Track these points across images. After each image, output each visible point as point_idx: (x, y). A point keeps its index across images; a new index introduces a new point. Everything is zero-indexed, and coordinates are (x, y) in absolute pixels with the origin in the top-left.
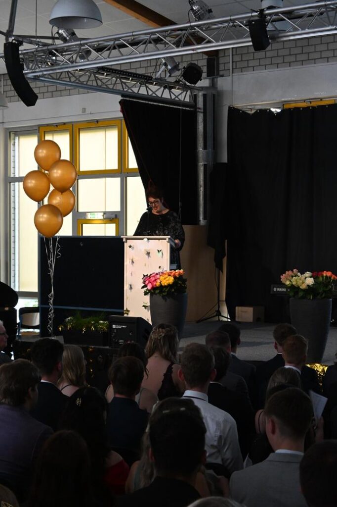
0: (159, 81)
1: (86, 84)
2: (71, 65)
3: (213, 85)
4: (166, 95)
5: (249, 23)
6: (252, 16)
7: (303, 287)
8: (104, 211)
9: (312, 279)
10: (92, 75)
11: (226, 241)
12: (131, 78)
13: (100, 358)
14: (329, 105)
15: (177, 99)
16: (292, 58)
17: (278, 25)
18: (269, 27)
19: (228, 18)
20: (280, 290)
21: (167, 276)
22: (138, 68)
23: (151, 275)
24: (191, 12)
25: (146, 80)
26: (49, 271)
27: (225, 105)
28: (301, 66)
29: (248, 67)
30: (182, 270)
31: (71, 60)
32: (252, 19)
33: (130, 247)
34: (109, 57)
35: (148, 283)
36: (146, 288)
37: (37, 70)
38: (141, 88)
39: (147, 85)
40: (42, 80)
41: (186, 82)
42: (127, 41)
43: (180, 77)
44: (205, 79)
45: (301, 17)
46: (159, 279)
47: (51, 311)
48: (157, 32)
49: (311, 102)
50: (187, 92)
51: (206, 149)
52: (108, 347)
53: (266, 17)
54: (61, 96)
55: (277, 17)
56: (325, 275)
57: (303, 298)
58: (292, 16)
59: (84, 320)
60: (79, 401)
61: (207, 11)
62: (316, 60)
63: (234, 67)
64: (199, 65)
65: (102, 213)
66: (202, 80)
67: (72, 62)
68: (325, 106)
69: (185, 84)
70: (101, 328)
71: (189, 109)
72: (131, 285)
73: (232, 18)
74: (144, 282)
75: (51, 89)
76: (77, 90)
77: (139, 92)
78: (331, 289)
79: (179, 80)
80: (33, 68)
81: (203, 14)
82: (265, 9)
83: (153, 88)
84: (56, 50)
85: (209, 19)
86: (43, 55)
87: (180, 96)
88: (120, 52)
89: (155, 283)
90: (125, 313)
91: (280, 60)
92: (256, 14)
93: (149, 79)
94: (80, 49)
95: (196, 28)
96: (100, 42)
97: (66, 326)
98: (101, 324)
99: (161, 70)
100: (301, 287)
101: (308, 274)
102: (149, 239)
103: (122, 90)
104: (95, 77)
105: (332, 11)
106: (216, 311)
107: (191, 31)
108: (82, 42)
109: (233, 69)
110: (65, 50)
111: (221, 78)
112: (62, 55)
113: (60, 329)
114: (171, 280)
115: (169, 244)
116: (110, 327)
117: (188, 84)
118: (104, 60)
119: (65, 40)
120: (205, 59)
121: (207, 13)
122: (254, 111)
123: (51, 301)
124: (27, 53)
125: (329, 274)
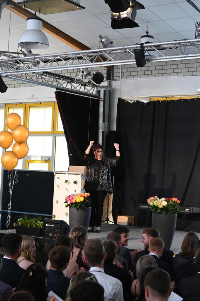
0: (79, 81)
1: (36, 81)
2: (28, 70)
3: (110, 85)
4: (82, 89)
5: (135, 51)
6: (136, 47)
7: (160, 206)
8: (42, 155)
9: (166, 202)
10: (40, 76)
11: (114, 176)
12: (62, 79)
13: (37, 243)
14: (177, 100)
15: (88, 92)
16: (157, 72)
17: (151, 53)
18: (146, 54)
19: (123, 47)
20: (144, 207)
21: (80, 196)
22: (66, 73)
23: (70, 195)
24: (101, 43)
25: (71, 80)
26: (9, 191)
27: (116, 97)
28: (162, 77)
29: (131, 76)
30: (89, 193)
31: (28, 67)
32: (136, 49)
33: (58, 178)
34: (51, 66)
35: (69, 200)
36: (67, 203)
37: (7, 72)
38: (68, 84)
39: (71, 83)
40: (10, 77)
41: (94, 83)
42: (62, 58)
43: (91, 79)
44: (105, 81)
45: (165, 49)
46: (75, 198)
47: (9, 214)
48: (80, 53)
49: (166, 98)
50: (94, 88)
51: (104, 122)
52: (42, 237)
53: (144, 48)
54: (20, 87)
55: (151, 48)
56: (173, 200)
57: (160, 213)
58: (160, 48)
59: (29, 220)
60: (31, 274)
61: (110, 42)
62: (170, 74)
63: (123, 75)
64: (102, 73)
65: (41, 157)
66: (104, 82)
67: (29, 68)
68: (175, 100)
69: (94, 84)
70: (39, 226)
71: (95, 98)
72: (57, 201)
73: (125, 47)
74: (66, 199)
75: (14, 82)
76: (29, 84)
77: (67, 87)
78: (176, 209)
79: (90, 81)
80: (6, 70)
81: (107, 44)
82: (144, 43)
83: (75, 85)
84: (20, 61)
85: (111, 47)
86: (12, 63)
87: (90, 90)
88: (58, 63)
89: (72, 201)
90: (53, 217)
91: (149, 73)
92: (139, 46)
93: (73, 80)
94: (34, 61)
95: (103, 52)
96: (46, 57)
97: (18, 224)
98: (39, 223)
99: (80, 75)
100: (159, 207)
101: (163, 199)
102: (69, 174)
103: (57, 85)
104: (42, 77)
105: (182, 46)
106: (106, 218)
107: (100, 54)
108: (36, 57)
109: (122, 76)
110: (25, 60)
111: (115, 81)
112: (23, 64)
113: (14, 225)
114: (82, 199)
115: (81, 177)
116: (44, 225)
117: (95, 84)
118: (48, 68)
119: (25, 55)
120: (105, 70)
121: (110, 43)
122: (133, 101)
123: (10, 208)
124: (3, 61)
125: (176, 199)
